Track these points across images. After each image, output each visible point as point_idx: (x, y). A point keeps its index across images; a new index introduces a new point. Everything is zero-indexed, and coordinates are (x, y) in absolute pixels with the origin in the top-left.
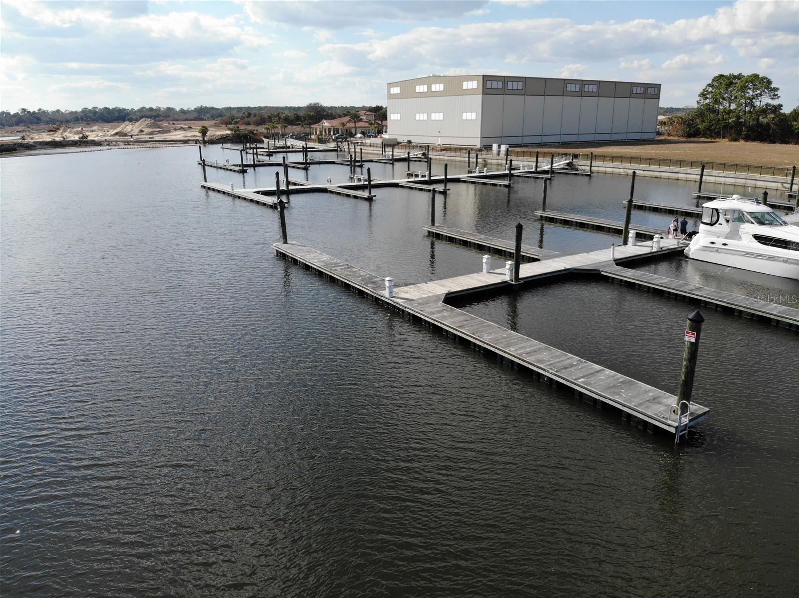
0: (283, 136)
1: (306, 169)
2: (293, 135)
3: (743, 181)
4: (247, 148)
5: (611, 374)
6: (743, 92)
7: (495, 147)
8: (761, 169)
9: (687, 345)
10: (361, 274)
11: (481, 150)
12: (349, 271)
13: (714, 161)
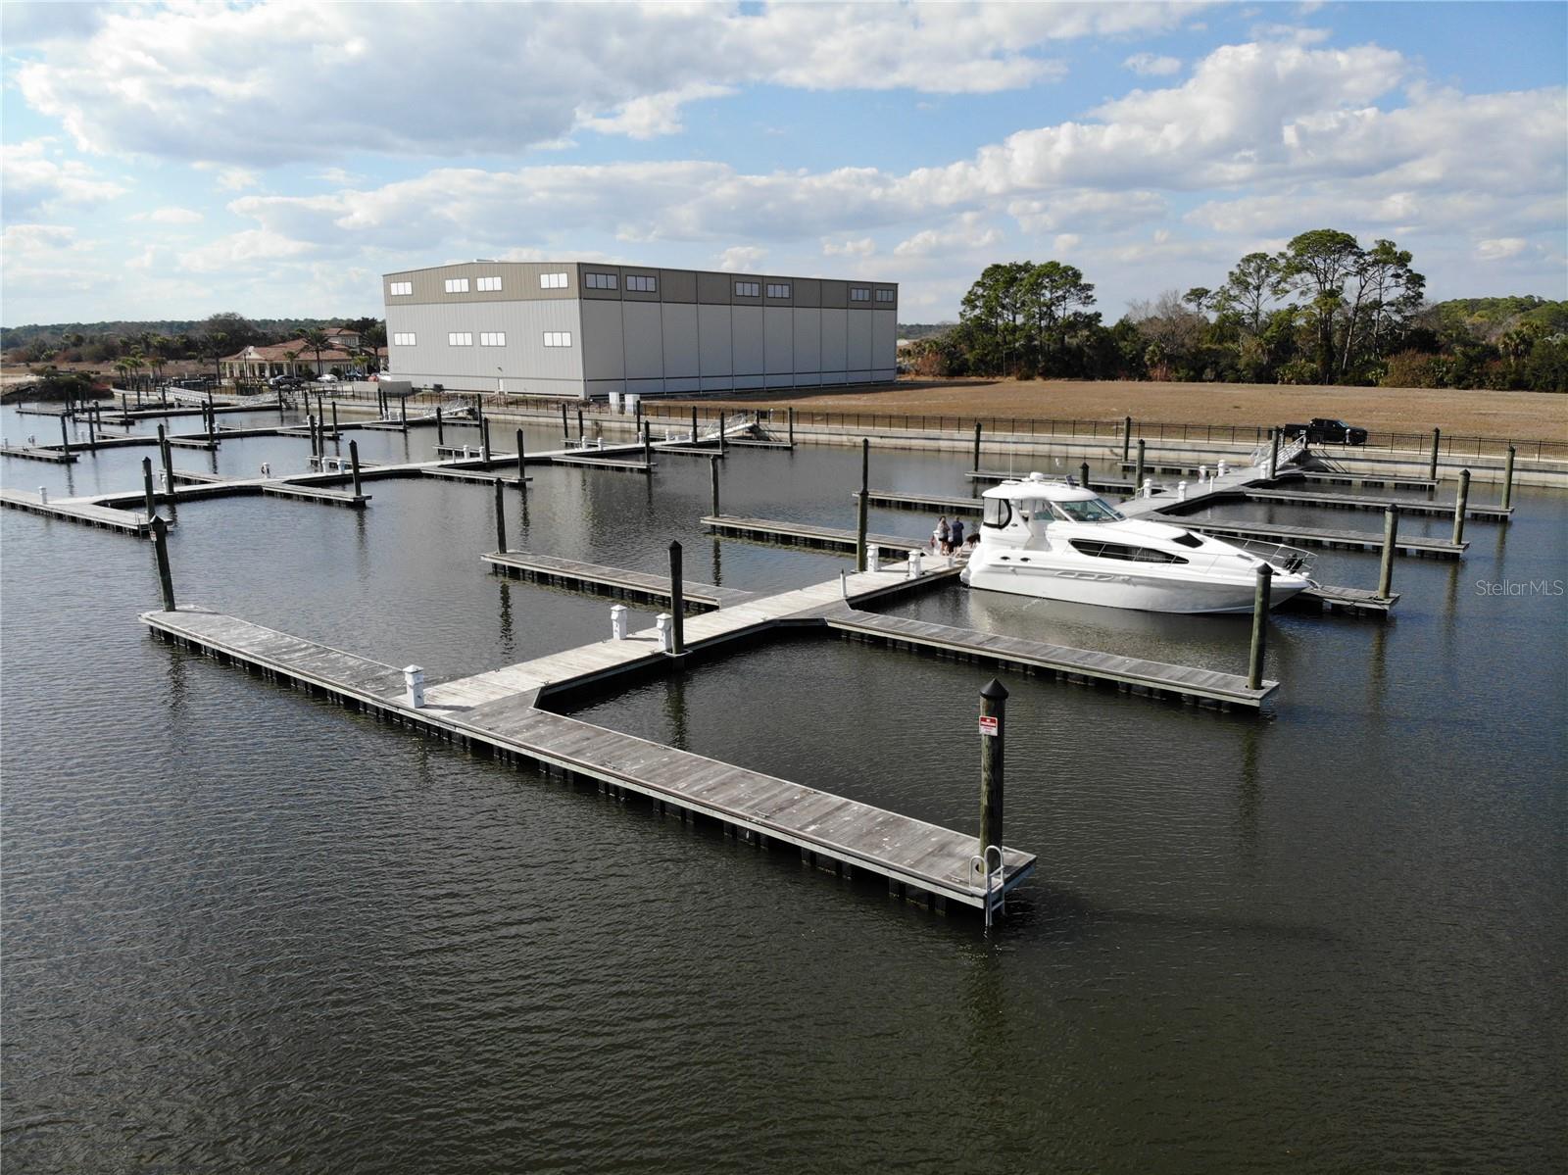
0: (158, 382)
1: (212, 449)
2: (179, 381)
3: (1046, 448)
4: (77, 411)
5: (862, 810)
6: (1035, 294)
7: (614, 397)
8: (1074, 425)
9: (985, 742)
10: (350, 664)
11: (586, 404)
12: (323, 661)
13: (997, 416)
